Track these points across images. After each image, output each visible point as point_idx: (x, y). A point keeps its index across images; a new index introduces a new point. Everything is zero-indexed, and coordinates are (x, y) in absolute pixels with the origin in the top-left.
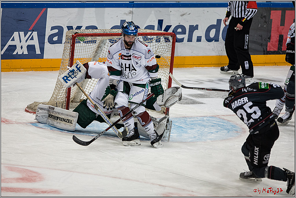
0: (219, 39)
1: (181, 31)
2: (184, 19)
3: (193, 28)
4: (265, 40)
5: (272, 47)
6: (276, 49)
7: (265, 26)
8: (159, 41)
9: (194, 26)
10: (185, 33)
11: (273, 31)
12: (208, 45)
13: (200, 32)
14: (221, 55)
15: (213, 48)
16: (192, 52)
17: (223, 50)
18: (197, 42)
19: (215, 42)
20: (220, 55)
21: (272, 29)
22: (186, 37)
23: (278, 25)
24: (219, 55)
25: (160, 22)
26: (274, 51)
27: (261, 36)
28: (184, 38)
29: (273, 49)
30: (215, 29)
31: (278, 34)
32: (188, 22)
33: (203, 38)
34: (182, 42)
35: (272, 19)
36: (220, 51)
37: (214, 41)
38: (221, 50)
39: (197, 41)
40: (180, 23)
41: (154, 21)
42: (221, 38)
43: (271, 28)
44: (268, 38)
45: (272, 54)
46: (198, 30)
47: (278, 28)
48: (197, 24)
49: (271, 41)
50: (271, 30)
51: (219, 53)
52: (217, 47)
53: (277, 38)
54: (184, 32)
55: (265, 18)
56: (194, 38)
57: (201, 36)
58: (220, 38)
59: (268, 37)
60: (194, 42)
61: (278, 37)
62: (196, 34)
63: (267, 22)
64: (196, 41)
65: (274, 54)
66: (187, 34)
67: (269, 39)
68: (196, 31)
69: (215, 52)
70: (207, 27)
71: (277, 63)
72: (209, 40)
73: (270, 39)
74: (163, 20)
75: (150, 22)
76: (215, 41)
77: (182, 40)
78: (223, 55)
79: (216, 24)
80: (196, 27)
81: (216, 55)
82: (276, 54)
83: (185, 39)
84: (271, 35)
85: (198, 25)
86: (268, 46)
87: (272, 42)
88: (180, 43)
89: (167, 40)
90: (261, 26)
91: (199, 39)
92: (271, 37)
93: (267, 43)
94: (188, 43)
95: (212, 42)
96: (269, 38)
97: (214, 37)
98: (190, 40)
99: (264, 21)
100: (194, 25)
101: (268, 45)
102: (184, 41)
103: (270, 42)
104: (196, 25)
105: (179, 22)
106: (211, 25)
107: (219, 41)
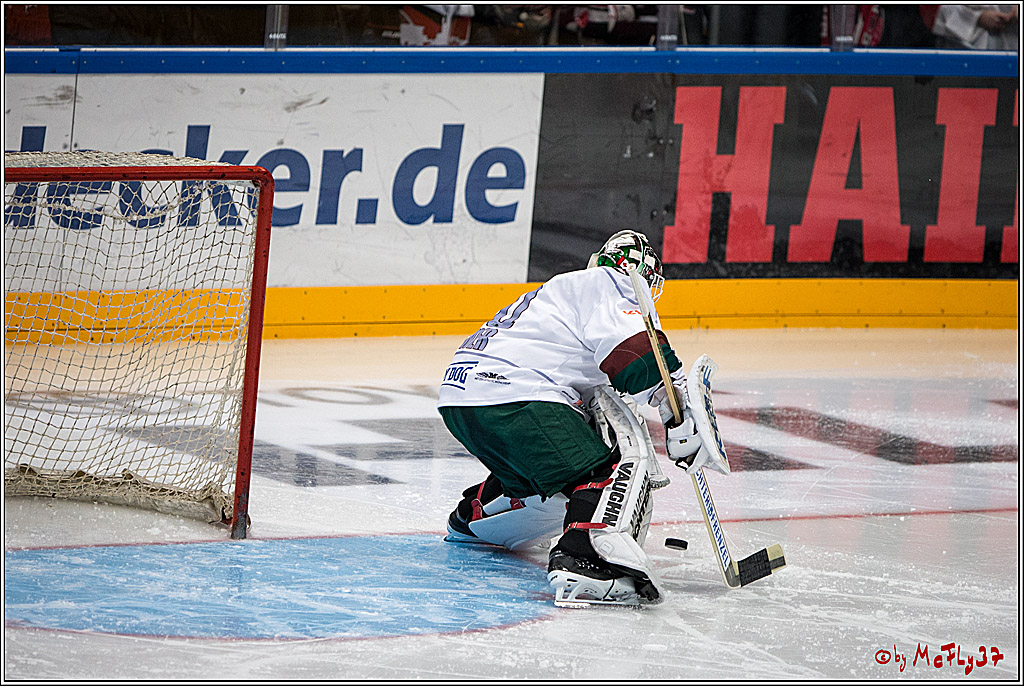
0: (455, 214)
1: (288, 176)
2: (301, 124)
3: (341, 164)
4: (652, 216)
5: (684, 247)
6: (700, 257)
7: (651, 155)
8: (194, 222)
9: (345, 154)
10: (306, 187)
11: (686, 175)
12: (405, 239)
13: (373, 181)
14: (464, 280)
15: (427, 253)
16: (338, 270)
17: (470, 260)
18: (360, 226)
19: (437, 225)
20: (458, 280)
21: (683, 168)
22: (309, 201)
23: (707, 152)
24: (456, 283)
25: (198, 138)
26: (691, 265)
27: (636, 200)
28: (301, 206)
29: (688, 256)
30: (435, 170)
31: (708, 186)
32: (317, 135)
33: (386, 210)
34: (295, 227)
35: (680, 126)
36: (455, 264)
37: (431, 219)
38: (464, 261)
39: (357, 222)
40: (281, 143)
41: (169, 133)
42: (460, 205)
43: (678, 163)
44: (667, 208)
45: (681, 278)
46: (361, 170)
47: (708, 162)
48: (358, 146)
49: (677, 223)
50: (677, 174)
51: (452, 274)
52: (444, 245)
53: (703, 204)
54: (300, 183)
55: (651, 120)
56: (347, 208)
57: (377, 200)
58: (456, 206)
59: (663, 203)
60: (343, 225)
61: (705, 201)
62: (353, 189)
63: (658, 133)
64: (354, 222)
65: (693, 278)
66: (315, 188)
67: (670, 214)
68: (352, 176)
69: (437, 268)
70: (402, 160)
71: (704, 316)
72: (410, 214)
73: (674, 213)
74: (209, 127)
75: (154, 135)
76: (435, 221)
77: (292, 216)
78: (470, 281)
79: (438, 146)
80: (353, 161)
81: (443, 279)
82: (699, 278)
83: (304, 208)
84: (676, 195)
85: (361, 150)
86: (664, 243)
87: (683, 223)
88: (287, 228)
89: (228, 216)
90: (635, 157)
91: (367, 211)
92: (678, 206)
93: (661, 230)
94: (321, 231)
95: (422, 225)
96: (671, 209)
97: (430, 203)
98: (327, 214)
99: (646, 133)
100: (342, 152)
101: (667, 237)
102: (301, 221)
103: (673, 224)
104: (351, 149)
105: (279, 138)
106: (418, 151)
107: (454, 219)
